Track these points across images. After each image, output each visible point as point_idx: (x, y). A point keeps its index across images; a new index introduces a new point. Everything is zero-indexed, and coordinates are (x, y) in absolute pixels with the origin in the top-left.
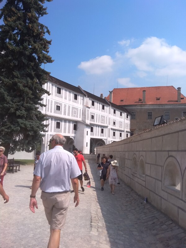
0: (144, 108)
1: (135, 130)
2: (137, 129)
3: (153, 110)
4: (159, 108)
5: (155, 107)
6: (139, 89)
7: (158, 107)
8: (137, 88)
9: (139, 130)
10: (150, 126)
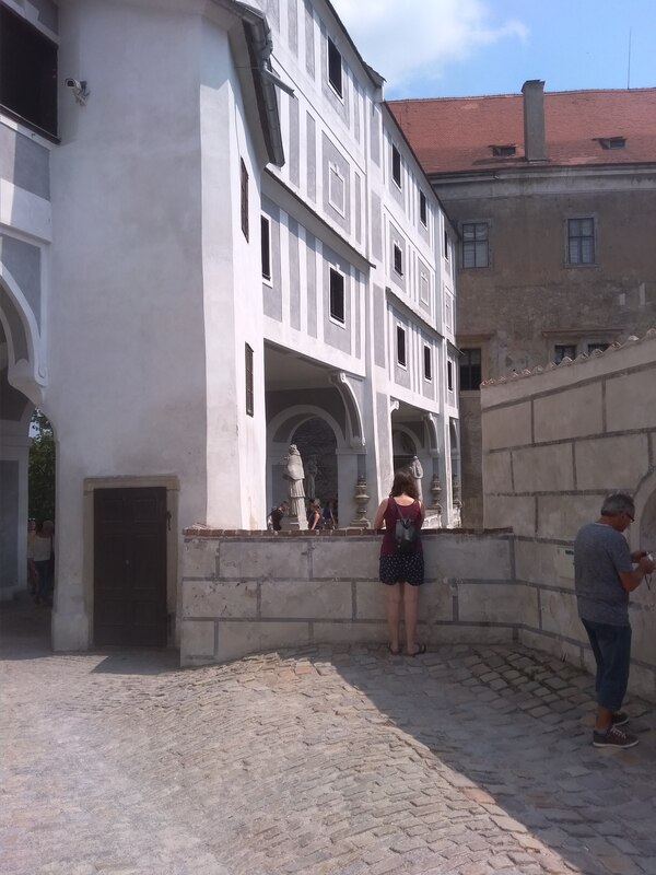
0: (542, 196)
1: (488, 338)
2: (502, 334)
3: (601, 202)
4: (633, 194)
5: (612, 186)
6: (474, 106)
7: (626, 186)
8: (455, 100)
9: (518, 336)
10: (587, 308)
